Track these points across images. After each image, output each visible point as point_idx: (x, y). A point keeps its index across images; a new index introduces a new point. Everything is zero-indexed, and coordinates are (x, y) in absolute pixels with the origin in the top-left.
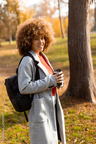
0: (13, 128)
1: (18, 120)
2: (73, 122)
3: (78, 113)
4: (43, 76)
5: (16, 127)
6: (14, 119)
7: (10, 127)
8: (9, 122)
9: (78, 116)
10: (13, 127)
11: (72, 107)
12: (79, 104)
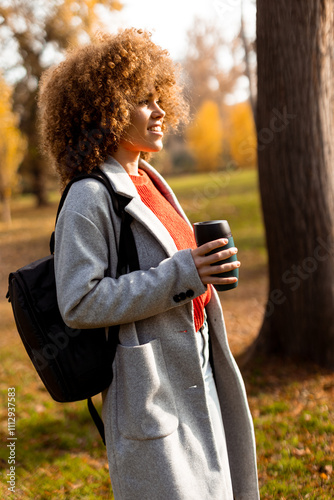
0: (57, 468)
1: (80, 441)
2: (276, 445)
3: (297, 411)
4: (153, 251)
5: (69, 464)
6: (65, 437)
7: (48, 465)
8: (47, 445)
9: (296, 424)
10: (59, 463)
11: (278, 392)
12: (302, 379)
